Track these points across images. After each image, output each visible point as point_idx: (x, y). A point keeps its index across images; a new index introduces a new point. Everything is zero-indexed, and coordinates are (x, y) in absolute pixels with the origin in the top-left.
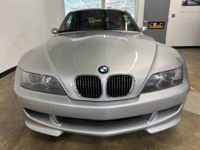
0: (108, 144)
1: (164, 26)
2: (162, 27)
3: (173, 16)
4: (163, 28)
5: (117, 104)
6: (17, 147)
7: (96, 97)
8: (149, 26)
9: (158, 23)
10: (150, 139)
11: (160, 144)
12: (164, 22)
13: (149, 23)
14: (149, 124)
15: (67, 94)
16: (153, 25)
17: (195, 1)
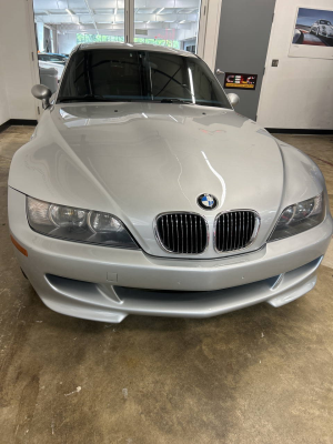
0: (198, 329)
1: (255, 85)
2: (252, 86)
3: (275, 63)
4: (254, 89)
7: (194, 252)
8: (226, 82)
9: (244, 77)
10: (266, 315)
11: (283, 323)
12: (256, 76)
13: (227, 75)
14: (273, 291)
15: (140, 247)
16: (233, 79)
17: (318, 36)
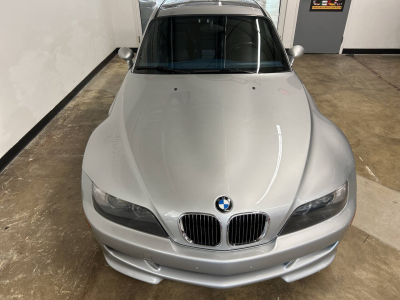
1: (343, 6)
2: (339, 8)
4: (341, 10)
5: (242, 257)
6: (96, 290)
7: (211, 245)
8: (312, 5)
14: (286, 269)
15: (168, 236)
16: (320, 2)
